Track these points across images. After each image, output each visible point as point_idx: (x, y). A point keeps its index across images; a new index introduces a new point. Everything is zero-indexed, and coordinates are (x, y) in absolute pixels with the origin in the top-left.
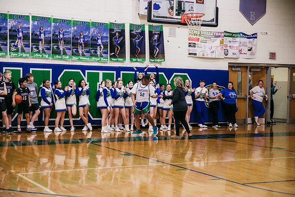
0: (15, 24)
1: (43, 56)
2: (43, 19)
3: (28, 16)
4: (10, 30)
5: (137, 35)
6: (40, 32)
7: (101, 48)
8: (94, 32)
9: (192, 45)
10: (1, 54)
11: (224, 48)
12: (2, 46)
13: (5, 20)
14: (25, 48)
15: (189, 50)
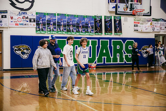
5: (108, 21)
6: (61, 21)
7: (90, 28)
8: (87, 20)
9: (136, 25)
10: (43, 32)
11: (153, 27)
12: (43, 29)
13: (45, 16)
14: (54, 29)
15: (134, 28)
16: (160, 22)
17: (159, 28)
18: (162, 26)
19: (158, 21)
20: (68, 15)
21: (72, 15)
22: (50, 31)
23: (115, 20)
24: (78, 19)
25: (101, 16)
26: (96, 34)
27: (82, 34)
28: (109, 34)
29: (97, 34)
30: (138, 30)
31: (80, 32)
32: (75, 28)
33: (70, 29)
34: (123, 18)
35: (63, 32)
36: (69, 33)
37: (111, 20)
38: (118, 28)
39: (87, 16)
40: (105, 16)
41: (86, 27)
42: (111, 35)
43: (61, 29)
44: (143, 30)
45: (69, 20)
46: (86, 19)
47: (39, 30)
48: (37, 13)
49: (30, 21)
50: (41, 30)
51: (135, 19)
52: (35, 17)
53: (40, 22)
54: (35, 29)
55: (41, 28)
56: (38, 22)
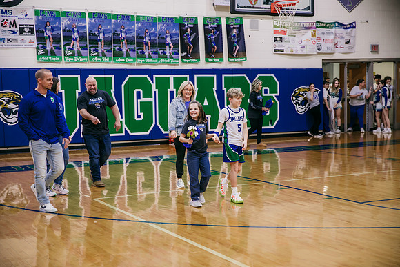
0: (69, 23)
1: (102, 60)
2: (102, 15)
3: (84, 13)
4: (64, 31)
5: (213, 30)
6: (99, 31)
7: (170, 47)
8: (161, 29)
9: (278, 39)
10: (54, 59)
11: (317, 41)
12: (55, 50)
13: (57, 19)
14: (81, 51)
15: (275, 46)
16: (333, 30)
17: (331, 45)
18: (338, 40)
19: (328, 28)
20: (116, 16)
21: (125, 17)
22: (73, 55)
23: (228, 26)
24: (139, 25)
25: (196, 18)
26: (185, 60)
27: (151, 61)
28: (215, 60)
29: (187, 61)
30: (283, 51)
31: (145, 57)
32: (133, 48)
33: (120, 50)
34: (247, 21)
35: (105, 59)
36: (120, 60)
37: (219, 28)
38: (238, 45)
39: (161, 19)
40: (205, 19)
41: (159, 45)
42: (220, 63)
43: (100, 51)
44: (294, 50)
45: (119, 29)
46: (159, 26)
47: (46, 54)
48: (37, 12)
49: (22, 31)
50: (49, 54)
51: (275, 24)
52: (33, 22)
53: (45, 35)
54: (35, 50)
55: (48, 48)
56: (40, 35)
